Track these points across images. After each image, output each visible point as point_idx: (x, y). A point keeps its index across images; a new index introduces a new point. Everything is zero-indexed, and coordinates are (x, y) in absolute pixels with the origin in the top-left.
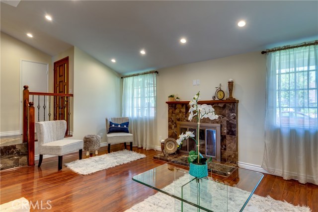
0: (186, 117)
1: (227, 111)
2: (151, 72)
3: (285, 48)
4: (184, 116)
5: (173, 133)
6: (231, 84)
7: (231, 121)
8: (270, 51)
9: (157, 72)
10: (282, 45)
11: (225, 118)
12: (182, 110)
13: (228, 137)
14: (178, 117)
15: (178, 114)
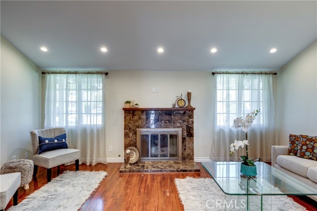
0: (146, 124)
1: (186, 118)
2: (98, 73)
3: (227, 73)
4: (145, 123)
5: (131, 141)
6: (189, 95)
7: (190, 126)
8: (217, 73)
9: (106, 74)
10: (225, 70)
11: (185, 123)
12: (142, 117)
13: (187, 139)
14: (137, 124)
15: (137, 121)
